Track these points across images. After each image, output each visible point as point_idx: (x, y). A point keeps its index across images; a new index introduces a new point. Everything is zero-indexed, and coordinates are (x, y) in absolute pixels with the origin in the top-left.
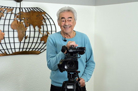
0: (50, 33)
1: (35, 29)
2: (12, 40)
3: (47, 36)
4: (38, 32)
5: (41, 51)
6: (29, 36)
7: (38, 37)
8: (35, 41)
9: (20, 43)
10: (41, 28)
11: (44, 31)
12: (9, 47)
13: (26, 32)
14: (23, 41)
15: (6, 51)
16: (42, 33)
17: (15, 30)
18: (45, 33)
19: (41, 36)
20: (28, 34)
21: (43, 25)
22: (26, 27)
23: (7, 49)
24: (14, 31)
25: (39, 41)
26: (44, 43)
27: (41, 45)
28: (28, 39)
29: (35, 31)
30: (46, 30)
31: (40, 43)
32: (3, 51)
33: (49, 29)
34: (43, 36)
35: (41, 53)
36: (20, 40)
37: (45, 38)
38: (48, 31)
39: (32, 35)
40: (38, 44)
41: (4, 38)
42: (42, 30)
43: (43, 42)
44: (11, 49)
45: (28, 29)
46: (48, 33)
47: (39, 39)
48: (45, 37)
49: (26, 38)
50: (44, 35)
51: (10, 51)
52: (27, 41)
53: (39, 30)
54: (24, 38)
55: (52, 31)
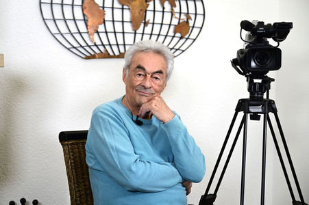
0: (193, 17)
1: (164, 8)
2: (119, 27)
3: (187, 22)
4: (170, 14)
5: (176, 54)
6: (151, 21)
7: (170, 25)
8: (164, 32)
9: (135, 33)
10: (175, 6)
11: (180, 13)
12: (113, 41)
13: (146, 11)
14: (140, 30)
15: (108, 48)
16: (177, 15)
17: (125, 7)
18: (183, 17)
19: (175, 22)
20: (149, 16)
22: (146, 2)
23: (110, 45)
24: (123, 9)
25: (171, 33)
26: (181, 38)
27: (176, 40)
28: (150, 26)
29: (163, 12)
30: (184, 10)
31: (173, 37)
32: (102, 48)
33: (192, 10)
34: (179, 23)
36: (135, 28)
37: (183, 28)
38: (188, 13)
39: (158, 19)
40: (169, 39)
41: (104, 22)
42: (177, 9)
43: (178, 35)
44: (118, 45)
45: (151, 7)
46: (189, 18)
47: (172, 28)
48: (184, 25)
49: (146, 24)
50: (181, 21)
51: (115, 48)
52: (148, 29)
53: (172, 9)
54: (142, 25)
55: (196, 14)
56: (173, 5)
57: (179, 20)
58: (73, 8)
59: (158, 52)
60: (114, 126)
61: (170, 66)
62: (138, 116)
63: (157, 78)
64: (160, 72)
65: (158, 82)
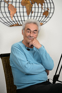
0: (50, 9)
1: (39, 6)
2: (22, 14)
3: (48, 11)
4: (41, 8)
5: (44, 23)
6: (34, 11)
7: (41, 12)
8: (39, 15)
9: (28, 16)
10: (43, 5)
11: (45, 8)
12: (20, 20)
13: (32, 8)
14: (30, 15)
15: (18, 22)
16: (44, 9)
17: (24, 7)
18: (46, 9)
19: (43, 11)
20: (33, 9)
21: (44, 3)
22: (32, 4)
23: (19, 21)
24: (23, 7)
25: (42, 15)
26: (46, 17)
27: (43, 18)
28: (34, 13)
29: (38, 8)
30: (46, 7)
31: (43, 17)
32: (16, 22)
33: (49, 7)
35: (43, 24)
36: (28, 14)
38: (48, 8)
39: (37, 11)
40: (41, 18)
41: (16, 12)
42: (43, 7)
43: (44, 16)
44: (22, 21)
45: (34, 6)
46: (48, 9)
47: (42, 14)
48: (46, 12)
49: (32, 12)
51: (21, 22)
52: (33, 15)
54: (31, 13)
55: (51, 8)
56: (42, 5)
57: (45, 10)
58: (4, 8)
59: (35, 23)
60: (19, 51)
61: (39, 28)
62: (28, 47)
63: (35, 33)
64: (36, 30)
65: (35, 34)
